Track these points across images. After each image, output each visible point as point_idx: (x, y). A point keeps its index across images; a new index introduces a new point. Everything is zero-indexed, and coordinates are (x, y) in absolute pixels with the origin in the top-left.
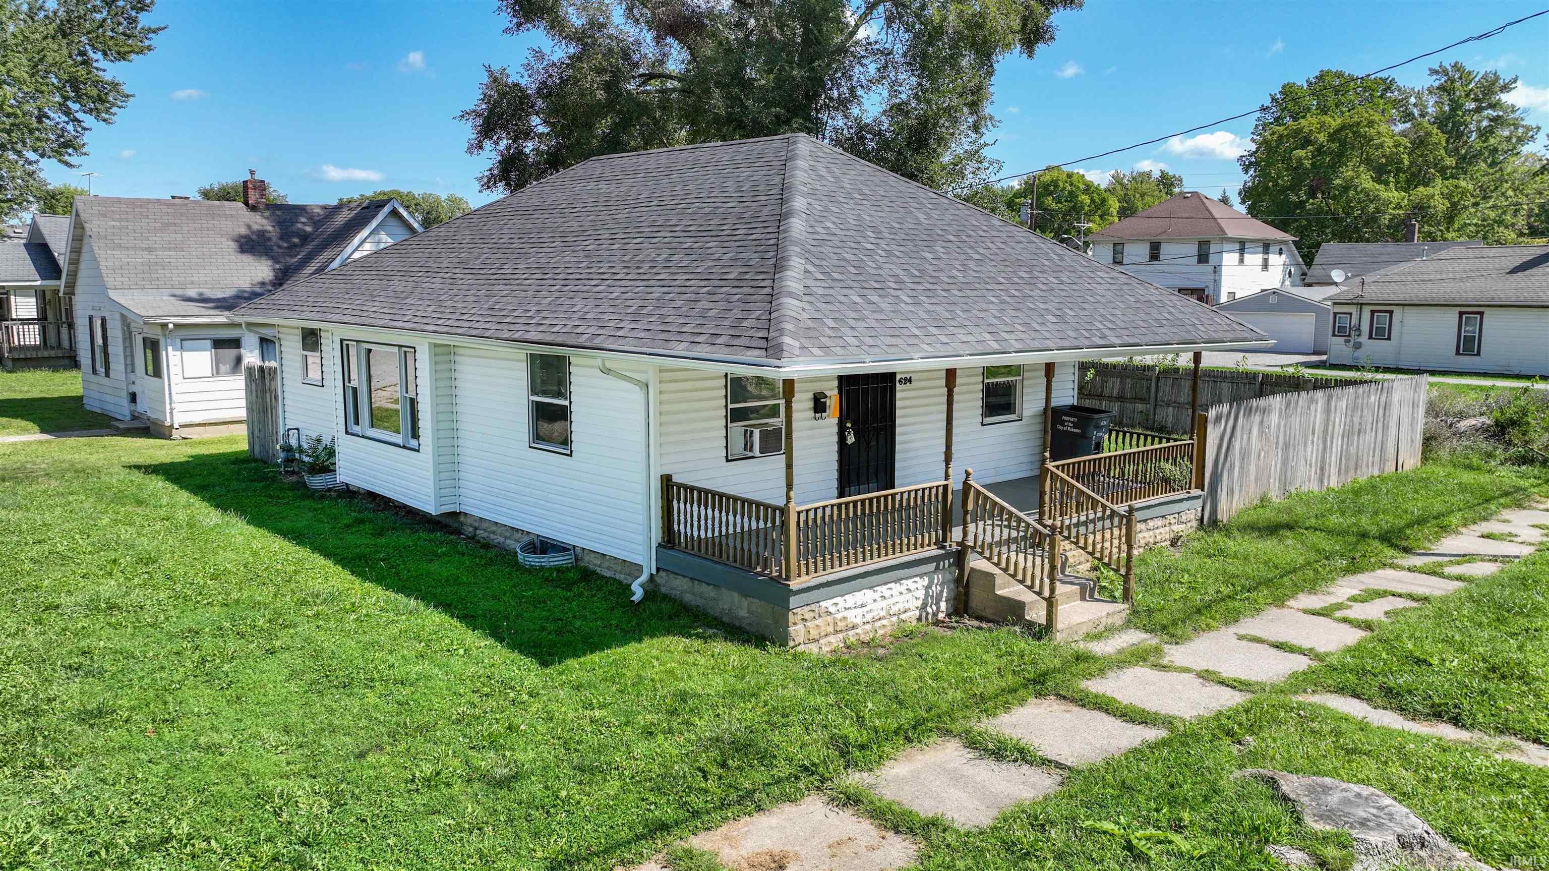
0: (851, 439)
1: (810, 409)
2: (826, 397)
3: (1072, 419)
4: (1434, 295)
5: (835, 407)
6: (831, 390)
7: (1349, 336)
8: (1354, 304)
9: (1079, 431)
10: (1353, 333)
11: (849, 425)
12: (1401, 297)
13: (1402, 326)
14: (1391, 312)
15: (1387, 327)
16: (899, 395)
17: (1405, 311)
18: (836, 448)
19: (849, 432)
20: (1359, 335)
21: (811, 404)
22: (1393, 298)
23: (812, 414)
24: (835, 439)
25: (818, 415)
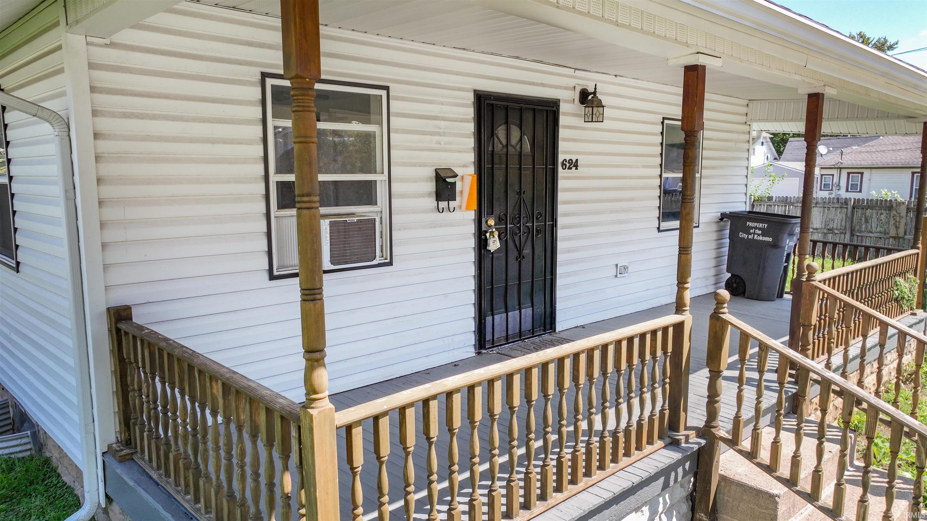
0: (494, 244)
1: (429, 195)
2: (456, 176)
3: (761, 225)
4: (893, 161)
5: (470, 194)
6: (465, 166)
7: (832, 190)
8: (836, 168)
9: (770, 239)
10: (834, 188)
11: (491, 222)
12: (870, 163)
13: (870, 183)
14: (862, 174)
15: (859, 183)
16: (562, 184)
17: (872, 172)
18: (471, 257)
19: (492, 233)
20: (839, 190)
21: (431, 187)
22: (864, 163)
23: (432, 202)
24: (472, 242)
25: (443, 204)
